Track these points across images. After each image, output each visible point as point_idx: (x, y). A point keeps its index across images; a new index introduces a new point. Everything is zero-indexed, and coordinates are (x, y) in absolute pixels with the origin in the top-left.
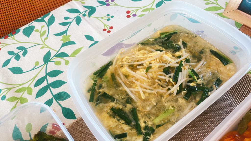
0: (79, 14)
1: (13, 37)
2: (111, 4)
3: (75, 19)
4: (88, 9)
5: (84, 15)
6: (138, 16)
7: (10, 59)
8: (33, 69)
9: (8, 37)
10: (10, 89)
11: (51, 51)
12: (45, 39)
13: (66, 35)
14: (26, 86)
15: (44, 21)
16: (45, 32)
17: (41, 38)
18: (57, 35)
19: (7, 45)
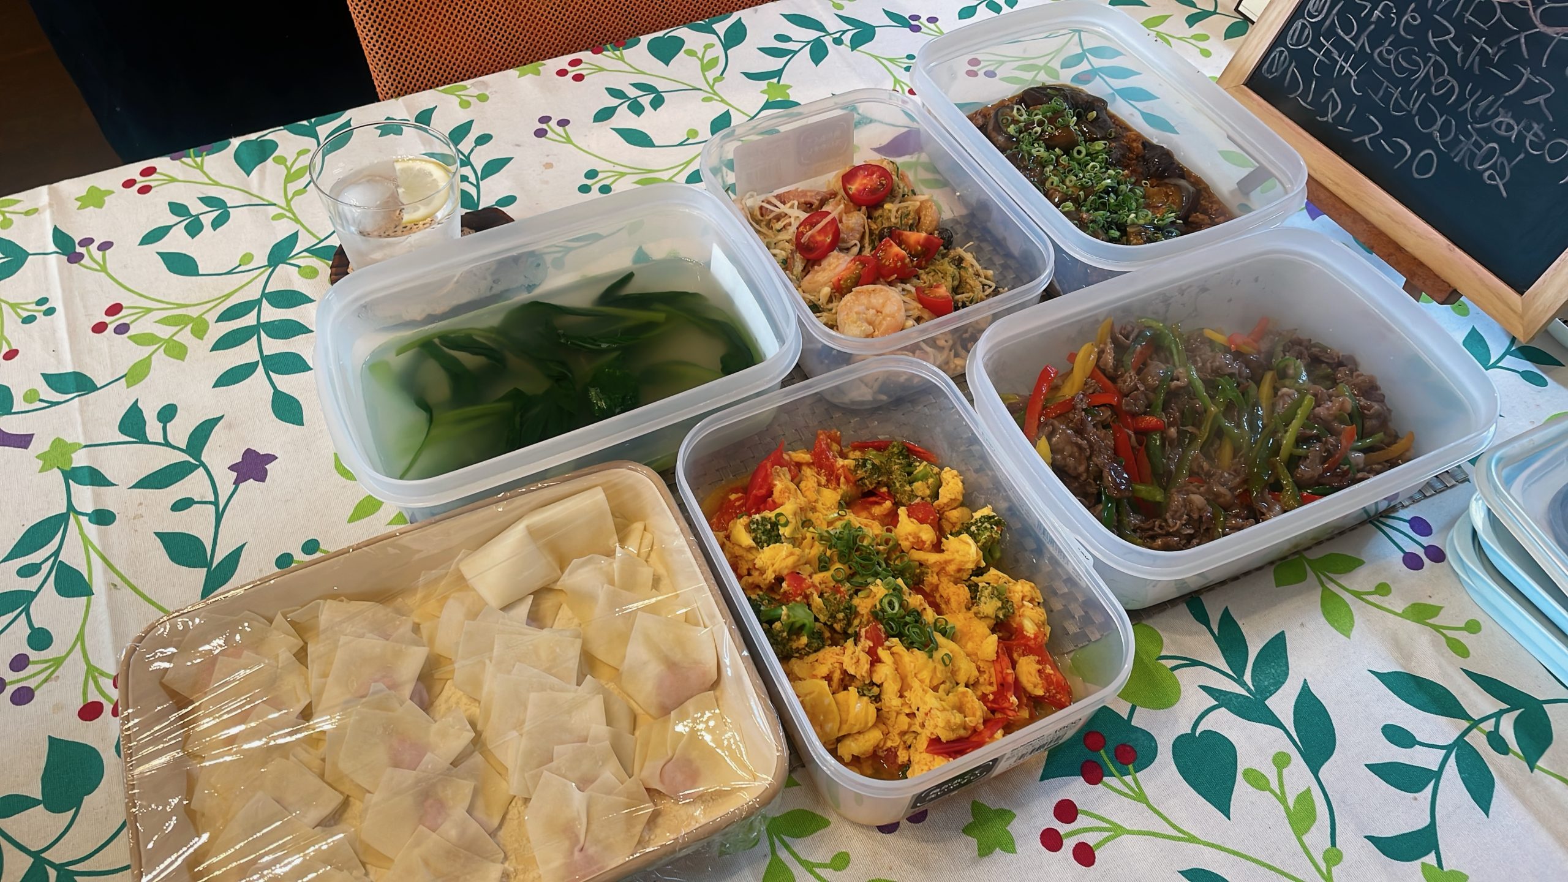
0: (824, 34)
1: (617, 53)
2: (924, 29)
3: (809, 46)
4: (851, 28)
5: (838, 42)
6: (1001, 79)
7: (616, 108)
8: (681, 144)
9: (603, 50)
10: (623, 175)
11: (732, 112)
12: (715, 80)
13: (779, 81)
14: (665, 176)
15: (714, 32)
16: (714, 62)
17: (704, 76)
18: (750, 76)
19: (601, 69)
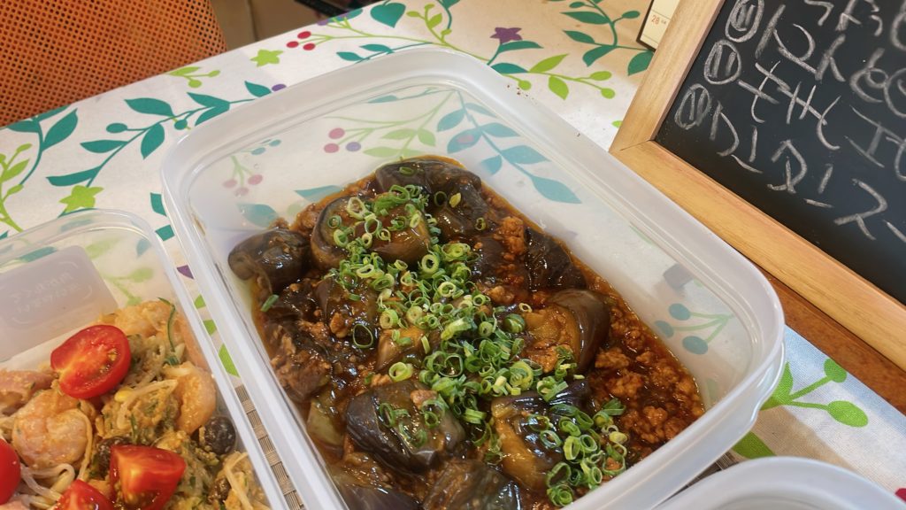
0: (165, 118)
3: (144, 134)
4: (203, 106)
5: (181, 125)
6: (365, 152)
12: (11, 191)
15: (39, 130)
16: (20, 167)
18: (56, 181)
